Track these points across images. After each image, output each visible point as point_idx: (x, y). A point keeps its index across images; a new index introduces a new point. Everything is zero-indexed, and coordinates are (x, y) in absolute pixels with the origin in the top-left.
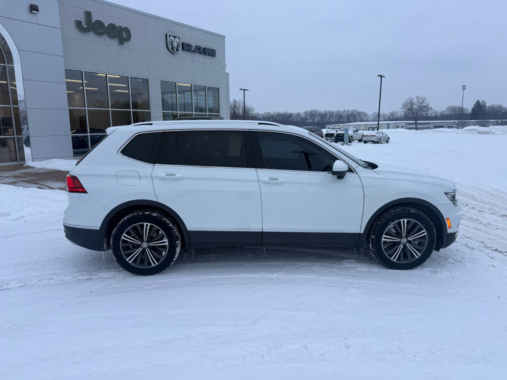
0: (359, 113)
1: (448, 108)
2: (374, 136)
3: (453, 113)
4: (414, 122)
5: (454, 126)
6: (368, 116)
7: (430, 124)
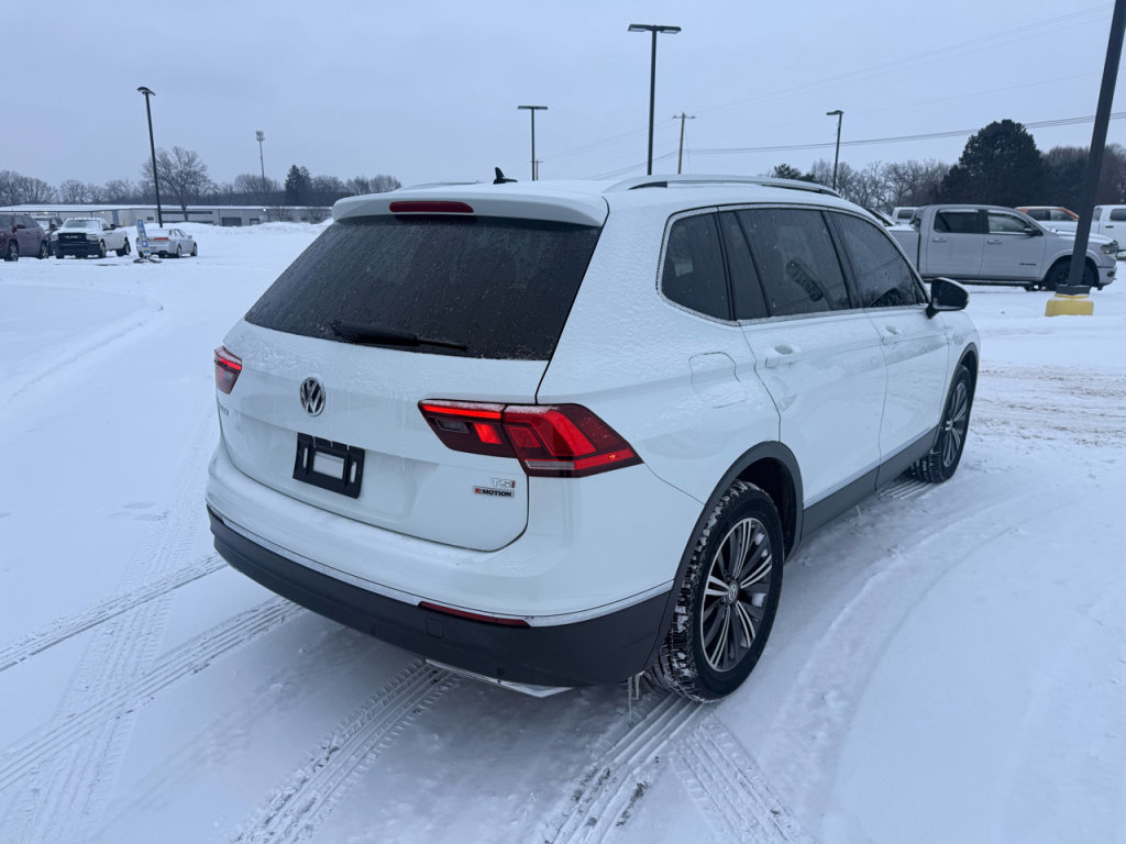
0: (23, 182)
1: (241, 179)
2: (166, 239)
3: (251, 190)
4: (180, 207)
5: (261, 218)
6: (49, 189)
7: (211, 213)
